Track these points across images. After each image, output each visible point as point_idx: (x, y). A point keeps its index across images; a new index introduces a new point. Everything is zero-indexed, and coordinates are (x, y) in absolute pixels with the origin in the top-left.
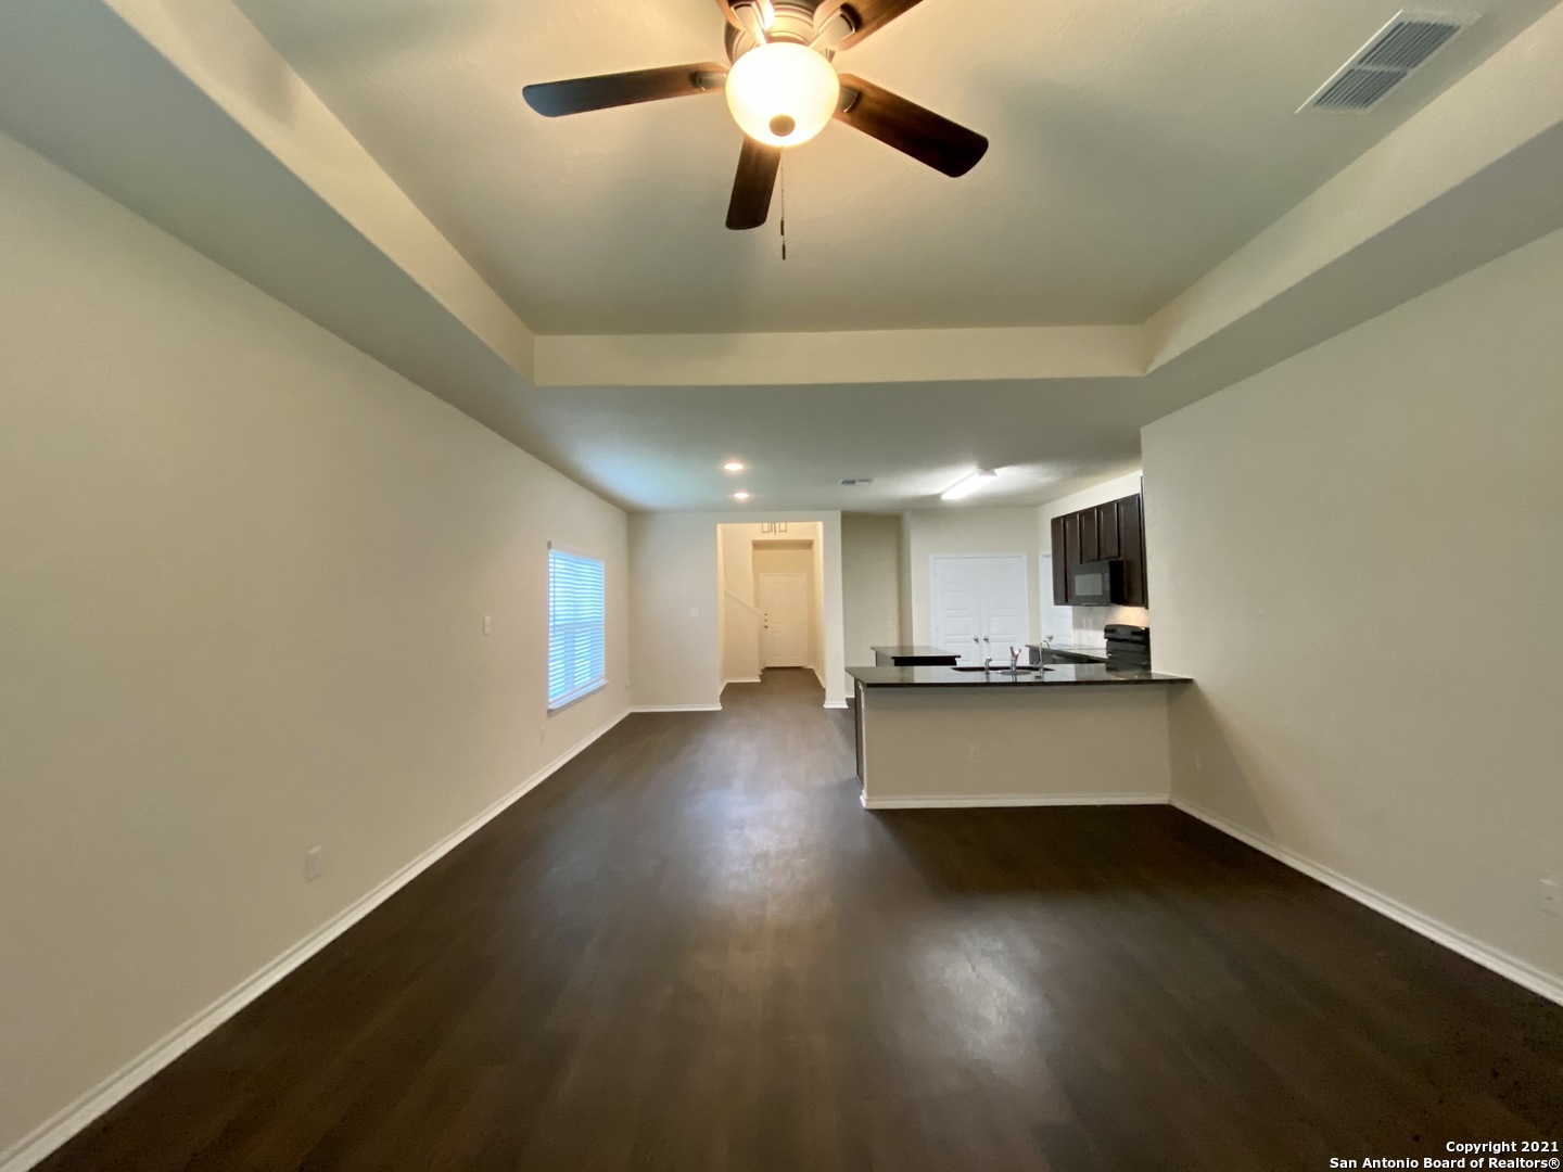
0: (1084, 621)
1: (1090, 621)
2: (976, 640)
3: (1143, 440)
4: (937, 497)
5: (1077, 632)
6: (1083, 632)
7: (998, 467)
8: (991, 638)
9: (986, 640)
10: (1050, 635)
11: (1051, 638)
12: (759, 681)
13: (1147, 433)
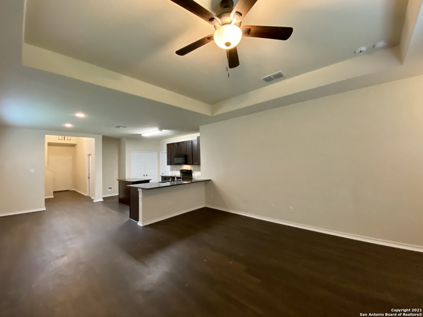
0: (174, 169)
1: (175, 169)
2: (144, 176)
3: (200, 129)
4: (140, 135)
5: (171, 172)
6: (173, 172)
7: (164, 129)
8: (148, 175)
9: (147, 175)
10: (162, 173)
11: (163, 174)
12: (53, 197)
13: (201, 127)
